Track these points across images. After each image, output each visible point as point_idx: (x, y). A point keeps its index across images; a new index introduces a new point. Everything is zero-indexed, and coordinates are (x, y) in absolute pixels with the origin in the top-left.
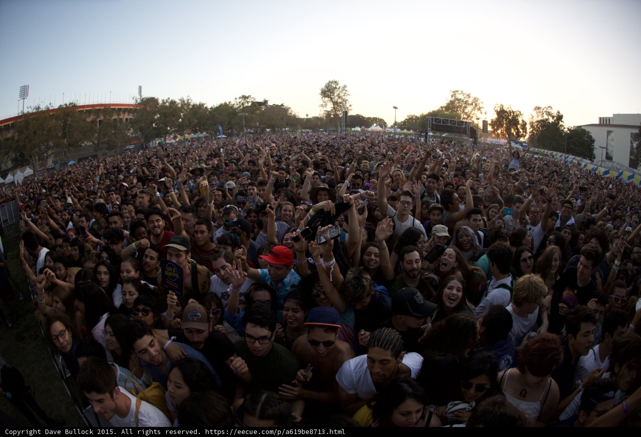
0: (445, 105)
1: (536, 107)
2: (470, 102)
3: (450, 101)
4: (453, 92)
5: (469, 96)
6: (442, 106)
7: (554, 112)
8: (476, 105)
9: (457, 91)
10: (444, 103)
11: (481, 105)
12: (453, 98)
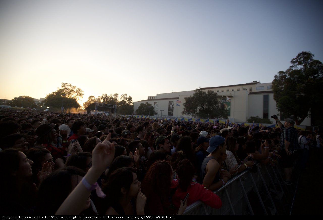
0: (57, 92)
1: (115, 94)
2: (75, 90)
3: (60, 89)
4: (63, 84)
5: (74, 87)
6: (54, 92)
7: (128, 97)
8: (79, 93)
9: (66, 84)
10: (56, 90)
11: (82, 93)
12: (64, 88)
